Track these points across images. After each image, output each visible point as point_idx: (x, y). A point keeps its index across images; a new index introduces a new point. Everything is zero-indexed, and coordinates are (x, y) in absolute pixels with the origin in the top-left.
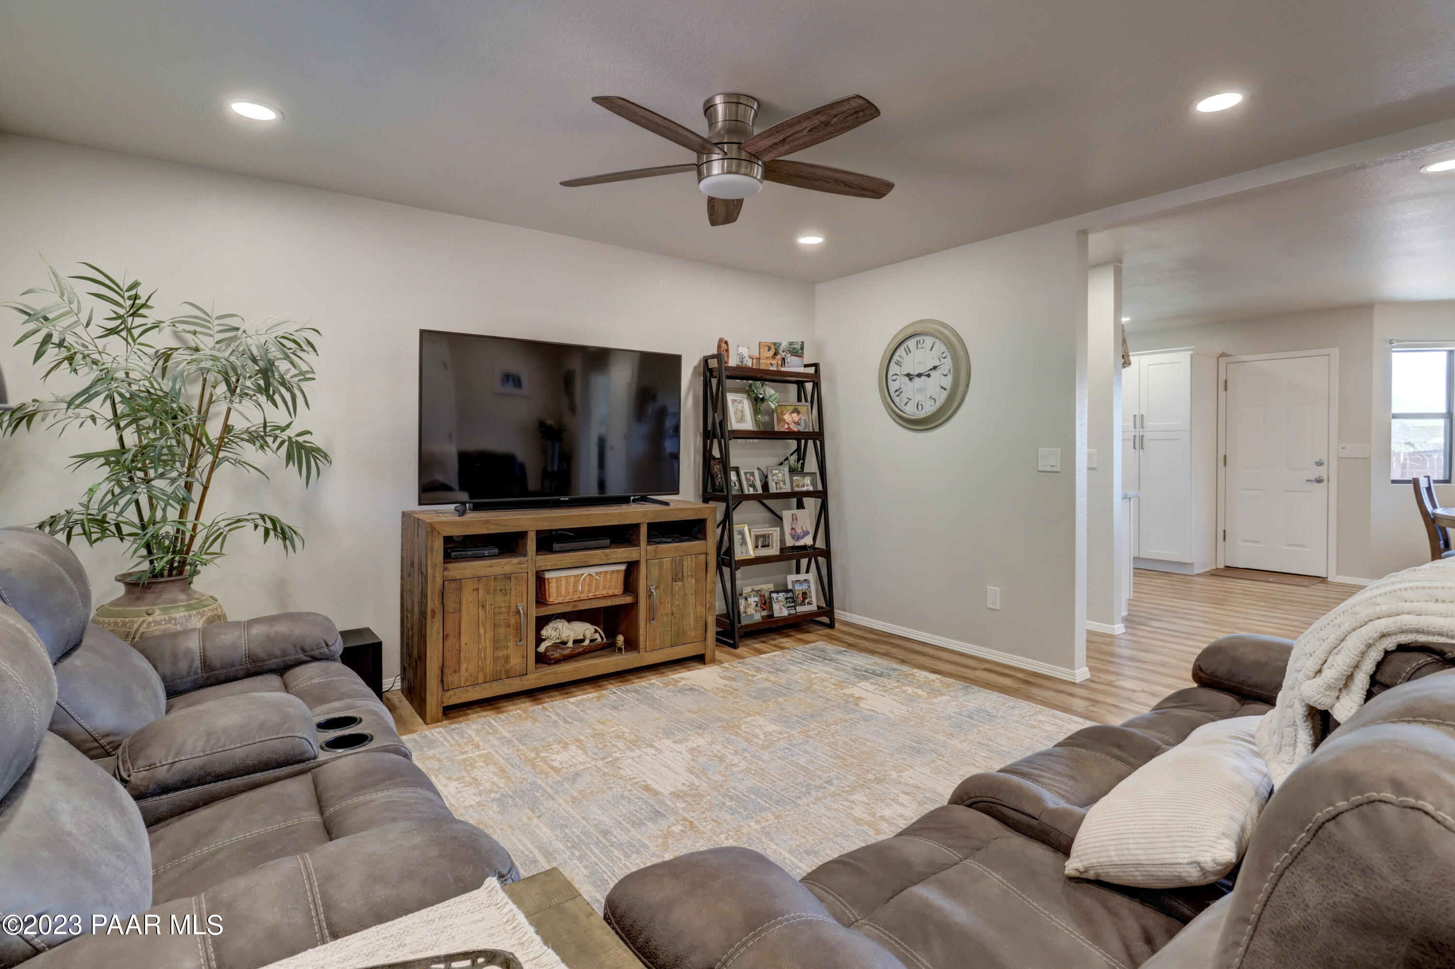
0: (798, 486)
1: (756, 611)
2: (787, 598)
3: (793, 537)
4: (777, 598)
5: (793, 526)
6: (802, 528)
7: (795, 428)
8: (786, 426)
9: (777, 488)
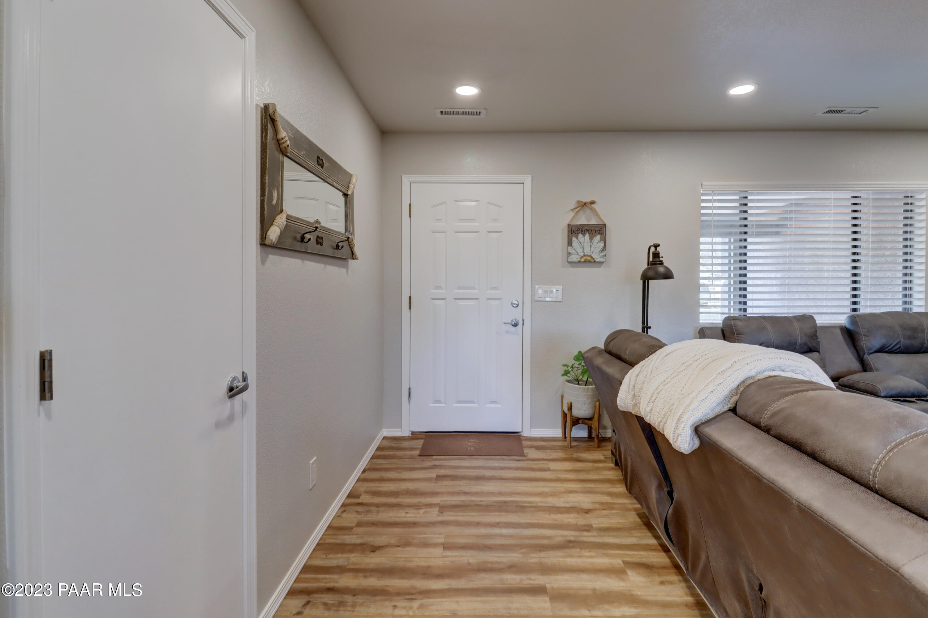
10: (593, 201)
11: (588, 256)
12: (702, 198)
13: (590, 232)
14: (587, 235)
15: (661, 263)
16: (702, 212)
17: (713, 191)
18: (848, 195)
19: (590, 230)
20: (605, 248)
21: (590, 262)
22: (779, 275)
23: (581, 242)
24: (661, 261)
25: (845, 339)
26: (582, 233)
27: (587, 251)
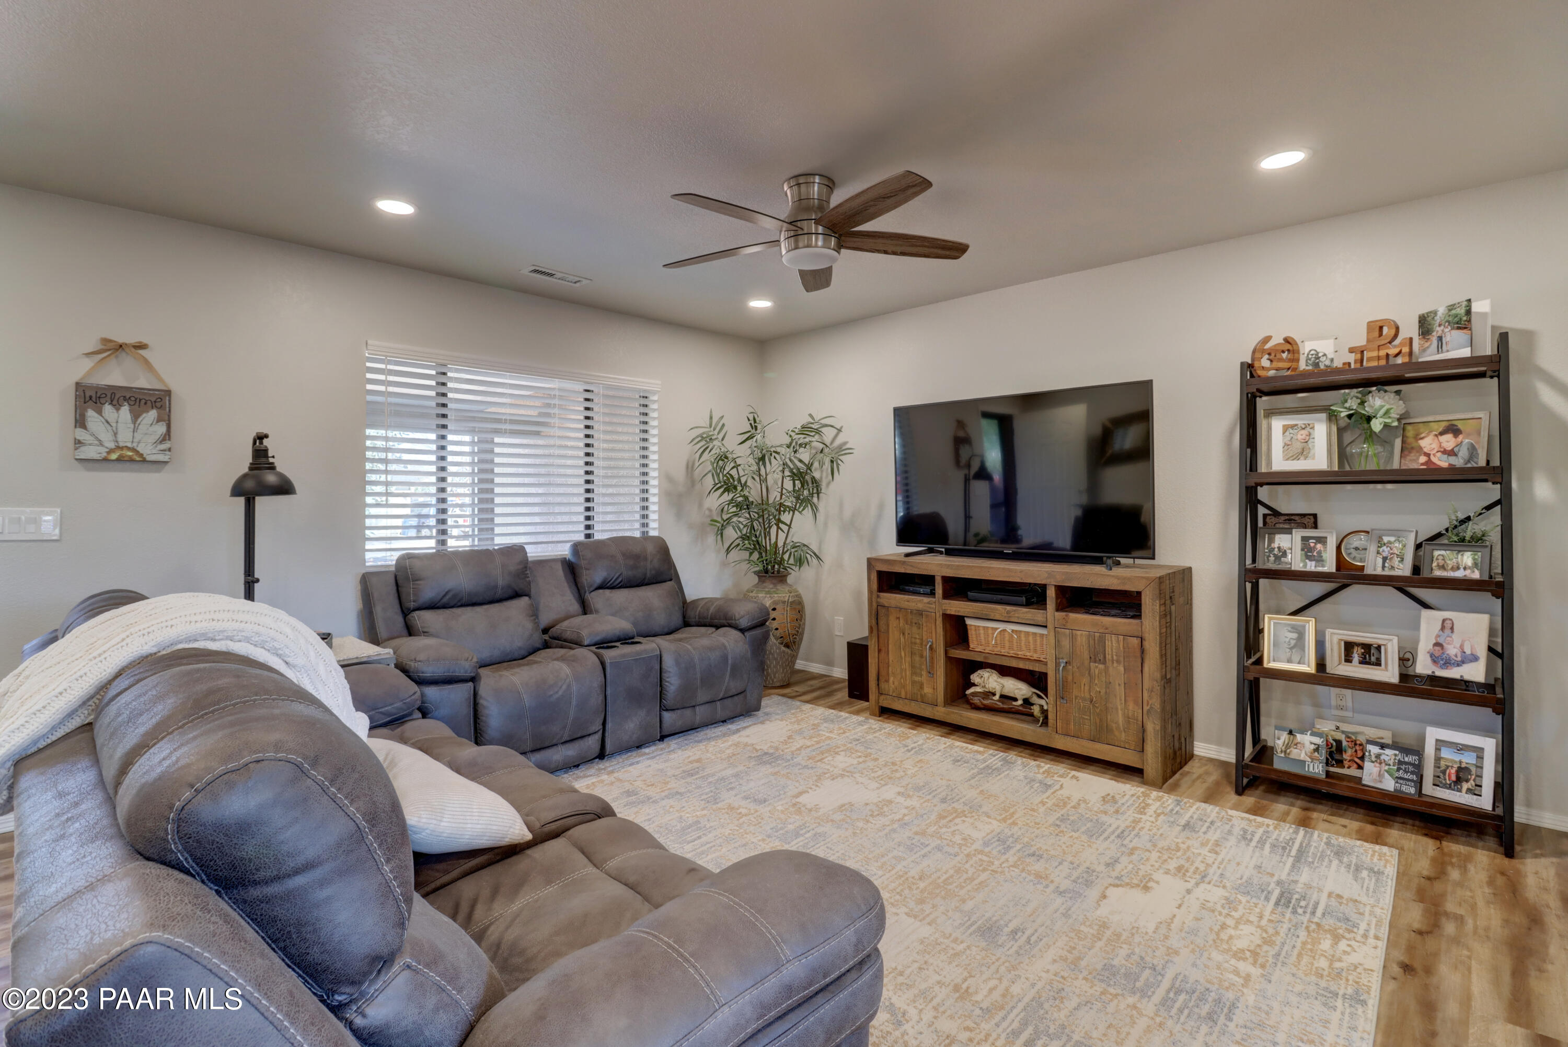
0: (1443, 567)
1: (1312, 759)
2: (1400, 763)
3: (1435, 659)
4: (1378, 756)
5: (1441, 640)
6: (1462, 647)
7: (1442, 462)
8: (1423, 459)
9: (1383, 567)
10: (140, 342)
11: (128, 449)
12: (368, 364)
13: (132, 403)
14: (125, 410)
15: (272, 467)
16: (369, 387)
17: (386, 356)
18: (580, 387)
19: (133, 399)
20: (169, 435)
21: (131, 460)
22: (540, 490)
23: (109, 420)
24: (272, 463)
25: (566, 576)
26: (111, 404)
27: (125, 438)
